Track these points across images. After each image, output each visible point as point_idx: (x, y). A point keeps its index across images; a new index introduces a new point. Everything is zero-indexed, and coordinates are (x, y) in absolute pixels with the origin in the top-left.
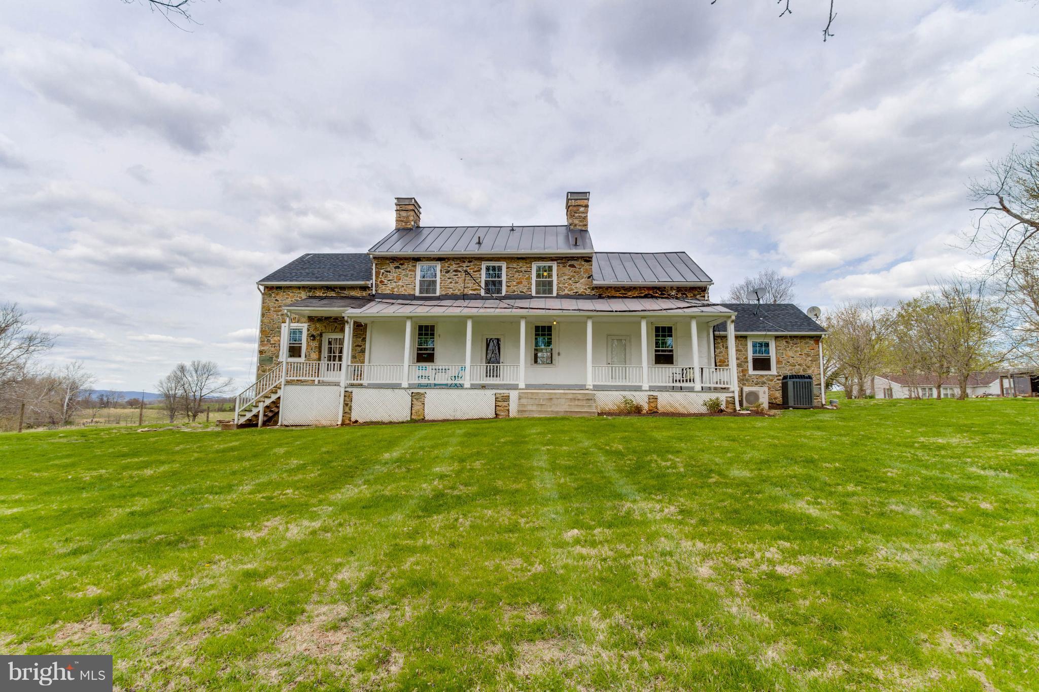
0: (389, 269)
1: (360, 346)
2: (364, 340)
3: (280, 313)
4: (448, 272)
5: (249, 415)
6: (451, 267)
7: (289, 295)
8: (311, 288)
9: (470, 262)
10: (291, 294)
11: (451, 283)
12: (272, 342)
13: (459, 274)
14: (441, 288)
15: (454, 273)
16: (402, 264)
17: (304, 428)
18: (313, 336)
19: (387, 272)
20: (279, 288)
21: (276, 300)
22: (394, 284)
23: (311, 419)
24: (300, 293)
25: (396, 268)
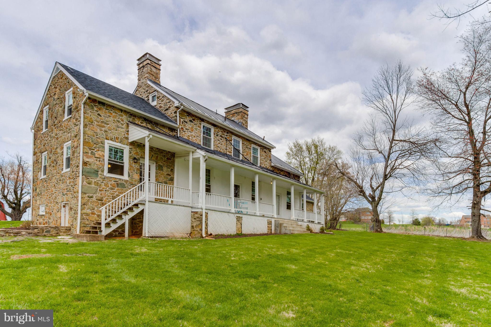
0: (186, 120)
1: (170, 175)
2: (172, 170)
3: (103, 129)
4: (217, 135)
5: (114, 227)
6: (219, 133)
7: (111, 114)
8: (131, 115)
9: (227, 133)
10: (114, 114)
11: (219, 143)
12: (97, 156)
13: (223, 139)
14: (214, 145)
15: (220, 138)
16: (194, 120)
17: (163, 239)
18: (135, 159)
19: (185, 122)
20: (102, 103)
21: (99, 114)
22: (190, 133)
23: (168, 232)
24: (122, 116)
25: (190, 121)
